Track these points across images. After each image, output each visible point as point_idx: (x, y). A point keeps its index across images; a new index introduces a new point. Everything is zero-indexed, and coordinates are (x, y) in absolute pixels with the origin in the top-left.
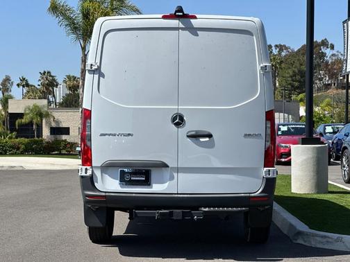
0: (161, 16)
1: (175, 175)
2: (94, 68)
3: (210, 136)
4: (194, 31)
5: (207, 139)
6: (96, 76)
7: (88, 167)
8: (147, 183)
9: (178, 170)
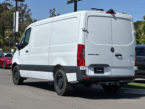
0: (105, 12)
1: (111, 69)
2: (85, 29)
3: (121, 55)
4: (116, 18)
5: (120, 57)
6: (86, 33)
7: (84, 67)
8: (103, 72)
9: (112, 67)
